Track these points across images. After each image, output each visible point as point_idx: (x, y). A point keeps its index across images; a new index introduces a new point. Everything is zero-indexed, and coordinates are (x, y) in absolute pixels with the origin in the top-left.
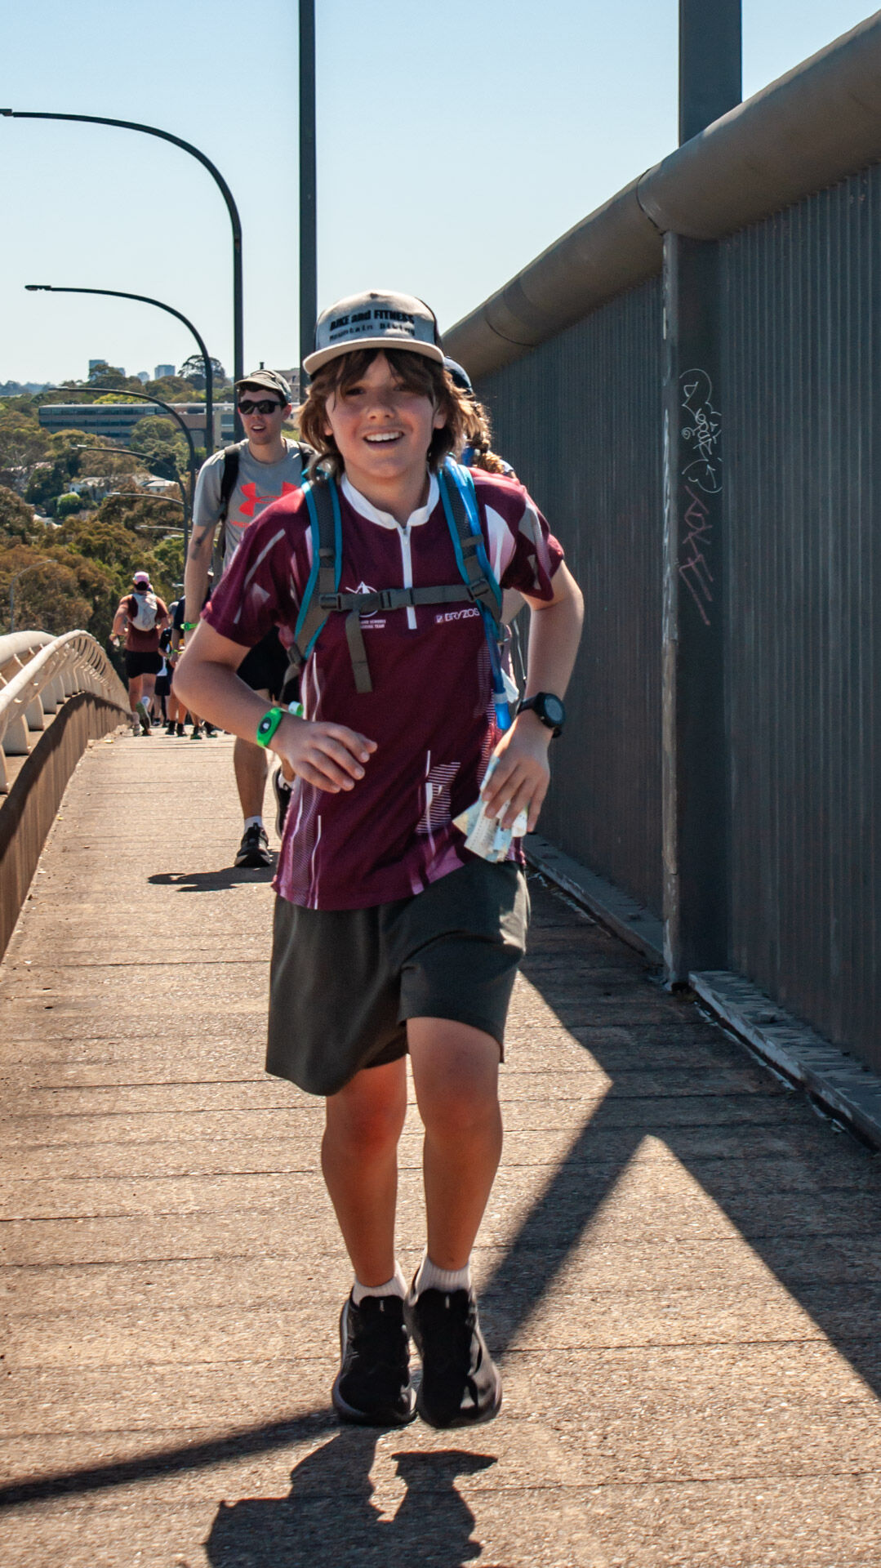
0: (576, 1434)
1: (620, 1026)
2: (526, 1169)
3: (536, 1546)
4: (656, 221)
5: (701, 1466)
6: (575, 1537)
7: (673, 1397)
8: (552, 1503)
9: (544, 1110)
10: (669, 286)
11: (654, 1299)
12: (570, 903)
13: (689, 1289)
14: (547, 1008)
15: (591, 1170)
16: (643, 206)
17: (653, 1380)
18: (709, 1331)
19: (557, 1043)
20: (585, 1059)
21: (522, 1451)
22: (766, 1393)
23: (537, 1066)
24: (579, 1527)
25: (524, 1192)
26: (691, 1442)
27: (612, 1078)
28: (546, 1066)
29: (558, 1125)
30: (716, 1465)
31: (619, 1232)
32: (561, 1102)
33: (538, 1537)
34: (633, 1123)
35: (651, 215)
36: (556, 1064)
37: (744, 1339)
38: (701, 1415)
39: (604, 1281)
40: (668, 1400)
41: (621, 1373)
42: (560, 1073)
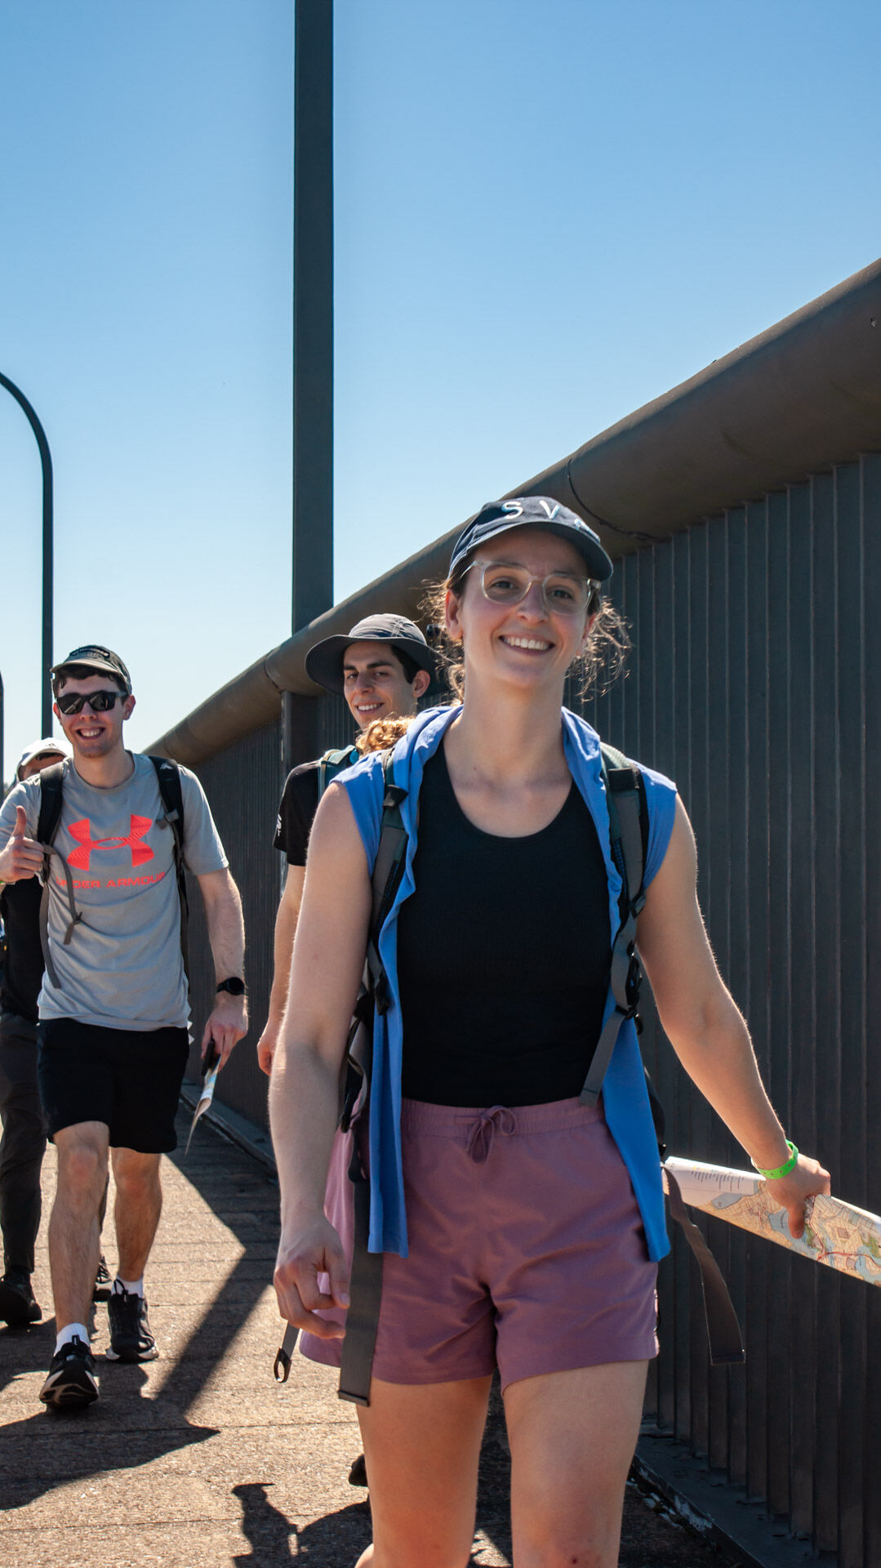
0: (222, 1485)
1: (251, 1212)
2: (188, 1308)
3: (194, 1561)
4: (276, 683)
5: (304, 1506)
6: (220, 1554)
7: (286, 1460)
8: (205, 1531)
9: (199, 1268)
10: (285, 726)
11: (273, 1394)
12: (217, 1130)
13: (296, 1387)
14: (202, 1200)
15: (231, 1308)
16: (269, 674)
17: (272, 1448)
18: (309, 1415)
19: (208, 1223)
20: (228, 1234)
21: (186, 1496)
22: (347, 1457)
23: (196, 1239)
24: (223, 1547)
25: (187, 1323)
26: (298, 1490)
27: (246, 1247)
28: (201, 1238)
29: (210, 1278)
30: (313, 1505)
31: (250, 1349)
32: (212, 1263)
33: (196, 1554)
34: (259, 1277)
35: (274, 680)
36: (208, 1237)
37: (332, 1420)
38: (304, 1471)
39: (240, 1382)
40: (282, 1461)
41: (251, 1443)
42: (210, 1243)
